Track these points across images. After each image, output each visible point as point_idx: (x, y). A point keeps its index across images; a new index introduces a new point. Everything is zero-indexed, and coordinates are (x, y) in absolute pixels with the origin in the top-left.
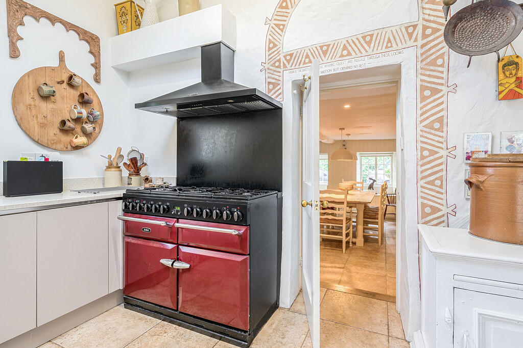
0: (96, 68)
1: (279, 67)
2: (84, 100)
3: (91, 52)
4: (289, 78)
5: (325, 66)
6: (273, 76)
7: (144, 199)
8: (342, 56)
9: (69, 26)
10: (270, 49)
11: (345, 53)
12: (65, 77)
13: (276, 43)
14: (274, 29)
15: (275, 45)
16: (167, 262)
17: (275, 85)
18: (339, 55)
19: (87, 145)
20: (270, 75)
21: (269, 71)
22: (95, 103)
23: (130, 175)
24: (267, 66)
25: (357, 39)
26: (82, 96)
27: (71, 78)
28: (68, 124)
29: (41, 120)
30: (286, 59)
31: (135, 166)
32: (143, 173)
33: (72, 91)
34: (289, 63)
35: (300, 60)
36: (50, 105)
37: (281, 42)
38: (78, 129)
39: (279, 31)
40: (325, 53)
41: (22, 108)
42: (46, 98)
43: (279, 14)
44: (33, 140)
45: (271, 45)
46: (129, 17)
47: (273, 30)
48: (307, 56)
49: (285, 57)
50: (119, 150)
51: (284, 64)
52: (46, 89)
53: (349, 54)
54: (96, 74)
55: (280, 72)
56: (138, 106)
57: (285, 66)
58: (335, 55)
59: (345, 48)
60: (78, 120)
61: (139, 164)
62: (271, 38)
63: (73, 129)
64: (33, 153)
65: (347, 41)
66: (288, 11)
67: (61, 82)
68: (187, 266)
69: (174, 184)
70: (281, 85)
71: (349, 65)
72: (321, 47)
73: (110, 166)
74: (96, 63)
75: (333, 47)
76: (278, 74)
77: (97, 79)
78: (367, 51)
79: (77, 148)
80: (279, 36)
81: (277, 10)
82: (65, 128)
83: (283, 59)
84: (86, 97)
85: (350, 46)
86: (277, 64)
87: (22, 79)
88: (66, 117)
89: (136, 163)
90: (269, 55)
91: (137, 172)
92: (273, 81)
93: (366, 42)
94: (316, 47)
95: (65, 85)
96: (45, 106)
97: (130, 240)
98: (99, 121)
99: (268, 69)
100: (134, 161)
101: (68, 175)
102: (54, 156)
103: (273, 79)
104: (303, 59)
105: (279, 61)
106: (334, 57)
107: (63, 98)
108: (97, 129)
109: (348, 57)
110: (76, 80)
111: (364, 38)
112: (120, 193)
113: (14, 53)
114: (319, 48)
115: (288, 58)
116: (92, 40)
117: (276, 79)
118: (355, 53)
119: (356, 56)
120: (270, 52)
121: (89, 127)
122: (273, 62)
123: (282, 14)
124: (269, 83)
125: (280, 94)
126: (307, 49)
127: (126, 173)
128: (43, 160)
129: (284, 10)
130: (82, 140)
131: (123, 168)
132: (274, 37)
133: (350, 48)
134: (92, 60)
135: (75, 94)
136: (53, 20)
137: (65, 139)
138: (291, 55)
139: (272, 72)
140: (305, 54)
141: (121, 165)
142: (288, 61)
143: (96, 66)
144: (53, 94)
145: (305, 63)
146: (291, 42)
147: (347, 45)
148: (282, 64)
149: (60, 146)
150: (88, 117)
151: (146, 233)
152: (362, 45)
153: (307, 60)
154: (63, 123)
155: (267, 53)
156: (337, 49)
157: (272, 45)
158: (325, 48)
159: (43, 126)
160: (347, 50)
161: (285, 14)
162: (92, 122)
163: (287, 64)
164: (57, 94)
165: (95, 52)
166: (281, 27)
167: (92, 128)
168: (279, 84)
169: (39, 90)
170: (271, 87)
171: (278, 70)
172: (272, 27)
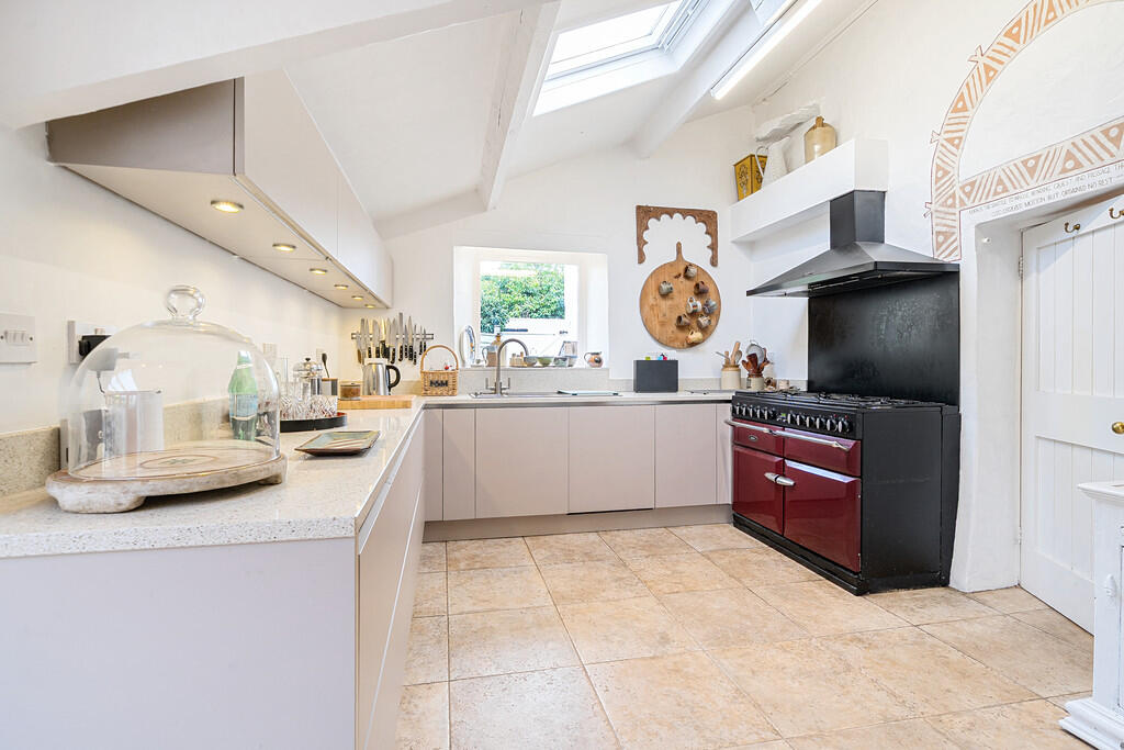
0: (713, 249)
1: (953, 206)
2: (700, 292)
3: (707, 233)
4: (969, 221)
5: (1033, 194)
6: (944, 221)
7: (759, 404)
8: (1064, 171)
9: (685, 213)
10: (938, 180)
11: (1070, 164)
12: (681, 270)
13: (948, 169)
14: (945, 147)
15: (946, 173)
16: (770, 476)
17: (947, 235)
18: (1059, 169)
19: (704, 341)
20: (939, 221)
21: (938, 215)
22: (711, 290)
23: (749, 376)
24: (933, 207)
25: (1093, 136)
26: (697, 285)
27: (686, 269)
28: (684, 319)
29: (661, 319)
30: (964, 192)
31: (756, 364)
32: (766, 373)
33: (687, 283)
34: (969, 197)
35: (986, 190)
36: (669, 302)
37: (956, 166)
38: (694, 325)
39: (953, 149)
40: (1032, 171)
41: (647, 308)
42: (665, 296)
43: (952, 121)
44: (655, 339)
45: (940, 174)
46: (749, 177)
47: (944, 150)
48: (1000, 182)
49: (962, 188)
50: (738, 344)
51: (961, 200)
52: (665, 287)
53: (1078, 165)
54: (713, 257)
55: (954, 214)
56: (750, 293)
57: (962, 202)
58: (1050, 171)
59: (1069, 156)
60: (694, 314)
61: (759, 362)
62: (940, 162)
63: (689, 325)
64: (654, 352)
65: (1073, 144)
66: (966, 114)
67: (677, 277)
68: (792, 483)
69: (804, 388)
70: (957, 235)
71: (1080, 184)
72: (1025, 163)
73: (727, 366)
74: (712, 244)
75: (1046, 158)
76: (953, 217)
77: (714, 262)
78: (1112, 155)
79: (693, 344)
80: (952, 157)
81: (950, 115)
82: (682, 323)
83: (959, 193)
84: (701, 287)
85: (1080, 151)
86: (950, 202)
87: (647, 281)
88: (683, 312)
89: (756, 359)
90: (937, 190)
91: (758, 372)
92: (944, 229)
93: (1111, 140)
94: (1015, 165)
95: (682, 278)
96: (665, 304)
97: (739, 449)
98: (716, 312)
99: (937, 211)
100: (753, 358)
101: (683, 374)
102: (672, 355)
103: (945, 225)
104: (993, 188)
105: (953, 196)
106: (1048, 175)
107: (680, 292)
108: (713, 322)
109: (1076, 171)
110: (693, 271)
111: (1106, 133)
112: (729, 396)
113: (641, 259)
114: (1020, 165)
115: (968, 189)
116: (708, 218)
117: (948, 226)
118: (1089, 160)
119: (1093, 167)
120: (939, 185)
121: (704, 321)
122: (943, 200)
123: (957, 121)
124: (938, 233)
125: (956, 248)
126: (999, 170)
127: (745, 373)
128: (662, 358)
129: (961, 114)
130: (697, 336)
131: (741, 366)
132: (945, 159)
133: (1079, 155)
134: (708, 240)
135: (690, 285)
136: (670, 212)
137: (681, 335)
138: (972, 184)
139: (942, 216)
140: (996, 178)
141: (740, 363)
142: (968, 195)
143: (713, 247)
144: (670, 291)
145: (996, 193)
146: (972, 163)
147: (1074, 151)
148: (957, 201)
149: (677, 344)
150: (704, 309)
151: (751, 442)
152: (1102, 146)
153: (1000, 189)
154: (680, 318)
155: (934, 188)
156: (1055, 160)
157: (942, 173)
158: (1031, 163)
159: (663, 324)
160: (1072, 160)
161: (963, 120)
162: (708, 315)
163: (965, 199)
164: (674, 290)
165: (712, 232)
166: (956, 142)
167: (706, 322)
168: (953, 233)
169: (659, 288)
170: (941, 238)
171: (951, 210)
172: (942, 145)
